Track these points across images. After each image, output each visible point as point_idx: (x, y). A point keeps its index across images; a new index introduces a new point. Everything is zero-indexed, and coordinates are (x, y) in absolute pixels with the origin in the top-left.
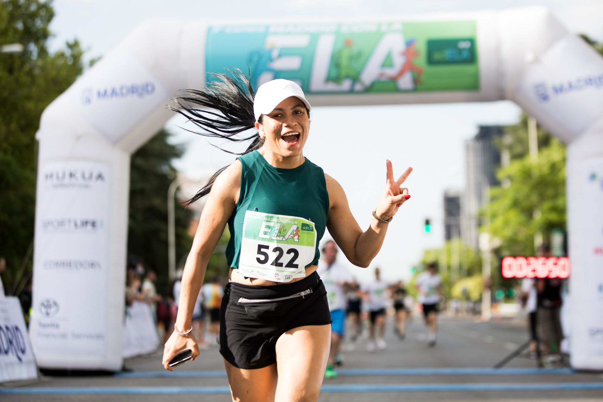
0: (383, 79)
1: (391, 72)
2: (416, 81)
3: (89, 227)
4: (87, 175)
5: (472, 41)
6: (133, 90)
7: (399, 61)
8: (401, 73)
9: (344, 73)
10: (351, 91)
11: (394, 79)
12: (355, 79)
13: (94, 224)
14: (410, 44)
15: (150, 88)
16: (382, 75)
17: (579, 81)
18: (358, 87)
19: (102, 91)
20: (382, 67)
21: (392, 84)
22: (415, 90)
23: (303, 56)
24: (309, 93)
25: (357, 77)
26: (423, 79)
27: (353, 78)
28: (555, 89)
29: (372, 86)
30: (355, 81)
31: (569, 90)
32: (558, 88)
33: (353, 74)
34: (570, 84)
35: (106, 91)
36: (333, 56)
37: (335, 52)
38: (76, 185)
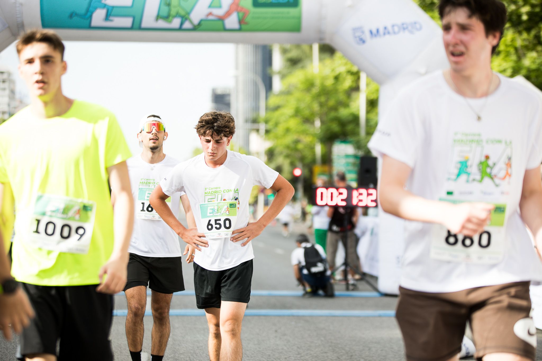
0: (211, 17)
1: (220, 12)
2: (241, 22)
7: (227, 2)
8: (228, 14)
9: (173, 12)
10: (180, 29)
11: (221, 19)
12: (184, 18)
16: (210, 14)
17: (393, 26)
18: (187, 25)
20: (210, 7)
21: (220, 22)
22: (240, 30)
24: (141, 29)
25: (187, 16)
26: (248, 19)
27: (182, 17)
28: (371, 32)
29: (199, 24)
30: (184, 19)
31: (384, 34)
32: (374, 31)
33: (182, 13)
34: (385, 28)
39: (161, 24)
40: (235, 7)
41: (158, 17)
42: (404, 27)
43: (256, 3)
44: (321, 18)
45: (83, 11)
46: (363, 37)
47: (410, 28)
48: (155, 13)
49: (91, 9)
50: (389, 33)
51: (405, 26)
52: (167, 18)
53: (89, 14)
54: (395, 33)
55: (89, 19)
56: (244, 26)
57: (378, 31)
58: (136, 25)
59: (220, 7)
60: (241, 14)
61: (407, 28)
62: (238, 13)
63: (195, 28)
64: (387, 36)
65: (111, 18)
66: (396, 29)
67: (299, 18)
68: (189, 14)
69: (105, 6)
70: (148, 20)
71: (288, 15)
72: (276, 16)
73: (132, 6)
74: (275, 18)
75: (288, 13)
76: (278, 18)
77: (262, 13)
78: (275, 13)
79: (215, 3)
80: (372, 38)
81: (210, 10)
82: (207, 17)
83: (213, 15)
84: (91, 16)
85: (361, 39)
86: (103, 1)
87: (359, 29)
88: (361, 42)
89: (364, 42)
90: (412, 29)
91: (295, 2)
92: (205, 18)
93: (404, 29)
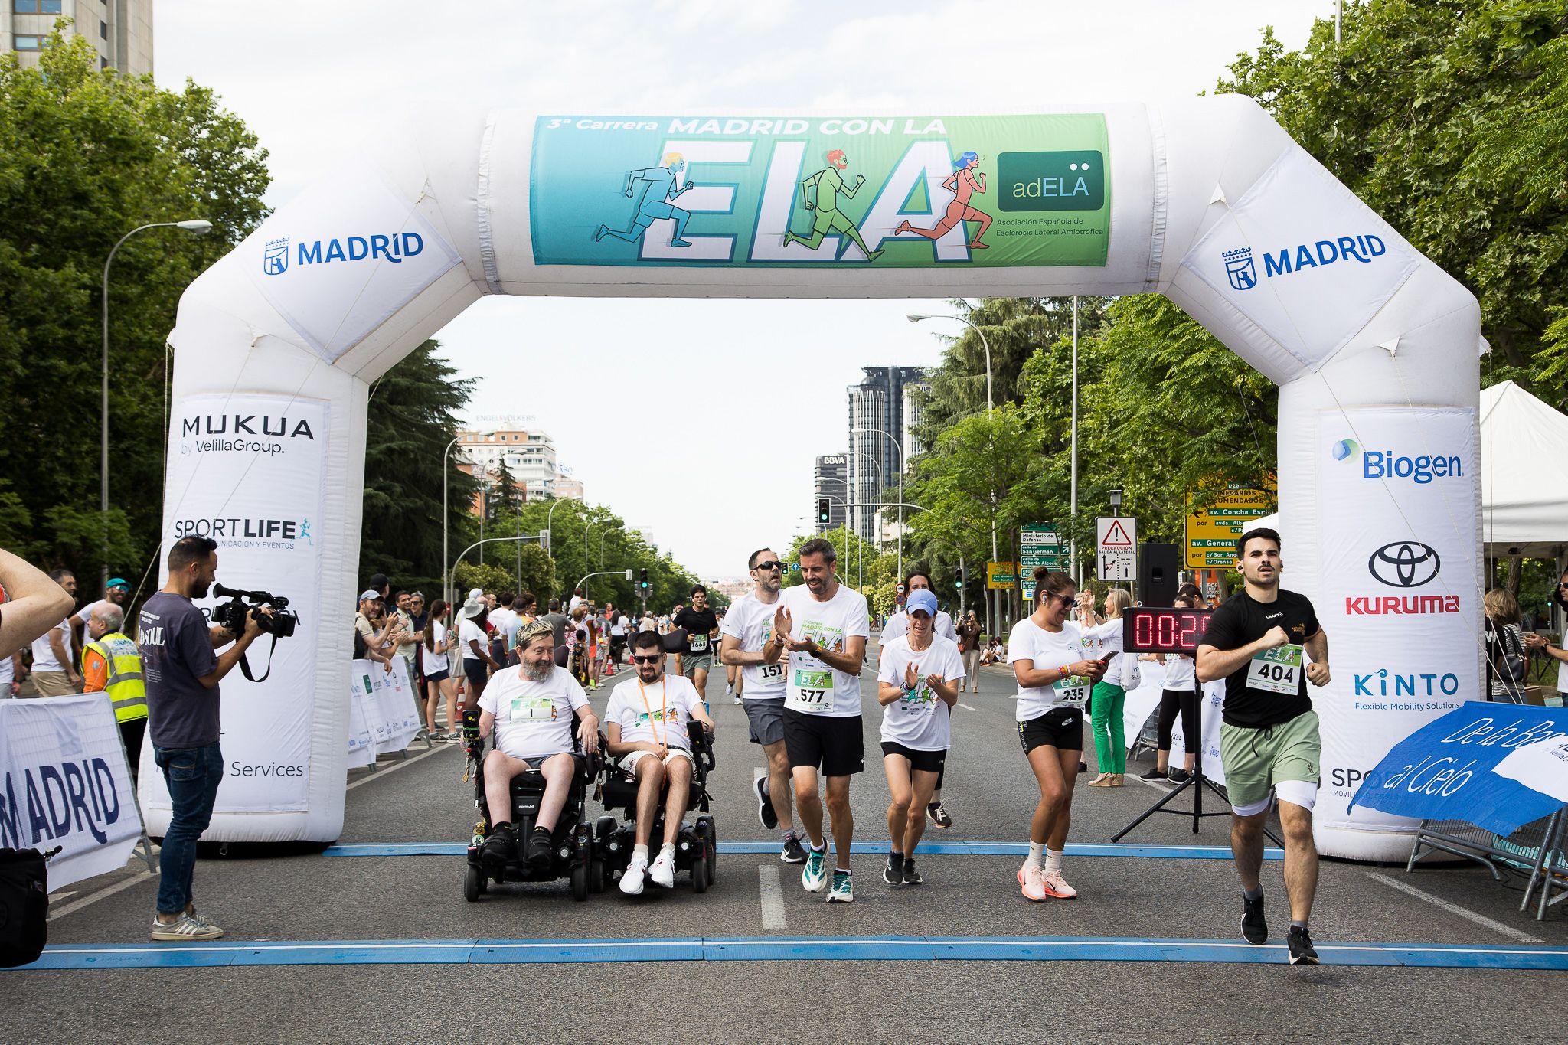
0: (904, 234)
2: (971, 244)
3: (277, 536)
4: (274, 426)
5: (1096, 159)
6: (377, 246)
7: (941, 199)
8: (944, 226)
9: (822, 225)
11: (929, 237)
12: (847, 236)
13: (287, 529)
14: (963, 163)
15: (413, 244)
16: (905, 226)
17: (1320, 245)
19: (309, 248)
20: (902, 211)
22: (968, 262)
23: (736, 185)
24: (751, 263)
25: (852, 232)
26: (986, 237)
27: (841, 235)
28: (1268, 258)
29: (879, 250)
30: (846, 239)
31: (1300, 264)
32: (1276, 258)
33: (843, 226)
34: (1301, 249)
35: (317, 246)
36: (800, 185)
37: (804, 176)
38: (250, 446)
40: (961, 211)
41: (789, 236)
42: (1345, 248)
43: (1007, 202)
44: (1154, 231)
46: (1249, 270)
47: (1358, 249)
49: (640, 220)
50: (1310, 261)
51: (1347, 245)
52: (807, 237)
53: (638, 230)
54: (1323, 261)
55: (638, 242)
57: (1284, 254)
58: (742, 255)
59: (928, 211)
61: (1351, 249)
62: (965, 223)
63: (871, 260)
64: (1306, 268)
65: (686, 239)
66: (1328, 253)
67: (1105, 232)
68: (857, 228)
69: (672, 213)
70: (767, 245)
71: (1078, 227)
72: (1052, 227)
73: (731, 212)
74: (1048, 233)
75: (1081, 222)
76: (1056, 233)
77: (1020, 223)
78: (1047, 222)
79: (918, 203)
80: (1270, 274)
81: (904, 218)
82: (897, 232)
83: (910, 229)
84: (643, 234)
85: (1246, 278)
86: (668, 201)
87: (1243, 254)
88: (1244, 284)
89: (1251, 284)
90: (1365, 253)
91: (1095, 197)
92: (894, 236)
93: (1344, 251)
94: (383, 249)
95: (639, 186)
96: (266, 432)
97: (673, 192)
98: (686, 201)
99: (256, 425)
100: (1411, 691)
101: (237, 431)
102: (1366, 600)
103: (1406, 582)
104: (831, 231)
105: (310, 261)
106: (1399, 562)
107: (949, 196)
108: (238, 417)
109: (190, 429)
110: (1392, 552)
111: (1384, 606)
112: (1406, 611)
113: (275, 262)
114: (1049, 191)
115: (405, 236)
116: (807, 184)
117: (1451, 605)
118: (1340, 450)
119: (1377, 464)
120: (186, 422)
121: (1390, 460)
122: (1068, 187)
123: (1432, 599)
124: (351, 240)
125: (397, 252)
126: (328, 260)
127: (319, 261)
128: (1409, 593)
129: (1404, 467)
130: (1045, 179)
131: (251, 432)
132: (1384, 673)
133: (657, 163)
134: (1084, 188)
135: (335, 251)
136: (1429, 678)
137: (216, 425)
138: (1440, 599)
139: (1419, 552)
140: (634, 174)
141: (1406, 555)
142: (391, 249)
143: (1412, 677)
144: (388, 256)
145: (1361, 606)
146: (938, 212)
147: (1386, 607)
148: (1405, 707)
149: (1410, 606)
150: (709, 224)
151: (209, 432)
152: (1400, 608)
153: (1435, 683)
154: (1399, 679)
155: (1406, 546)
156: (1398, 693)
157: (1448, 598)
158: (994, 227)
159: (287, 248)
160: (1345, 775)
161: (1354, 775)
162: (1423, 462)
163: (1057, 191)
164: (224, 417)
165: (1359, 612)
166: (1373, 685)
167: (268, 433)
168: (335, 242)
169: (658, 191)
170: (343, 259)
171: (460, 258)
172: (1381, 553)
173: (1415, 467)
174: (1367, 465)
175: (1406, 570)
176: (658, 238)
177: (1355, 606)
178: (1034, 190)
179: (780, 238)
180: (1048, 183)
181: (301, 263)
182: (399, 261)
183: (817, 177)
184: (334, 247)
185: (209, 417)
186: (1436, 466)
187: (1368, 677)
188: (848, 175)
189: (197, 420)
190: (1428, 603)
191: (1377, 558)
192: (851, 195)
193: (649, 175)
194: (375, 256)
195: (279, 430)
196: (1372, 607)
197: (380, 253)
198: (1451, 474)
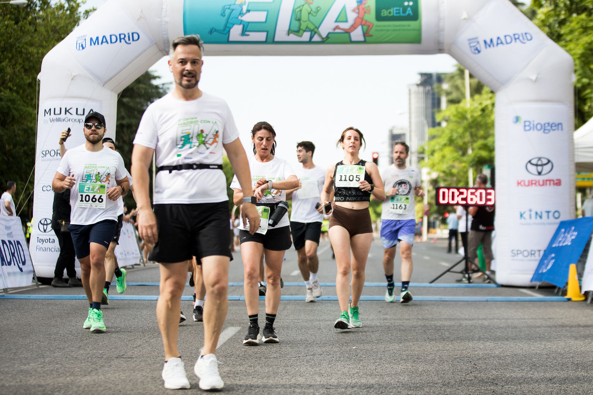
0: (337, 31)
2: (365, 35)
4: (80, 111)
6: (121, 38)
7: (352, 17)
8: (354, 27)
9: (303, 27)
11: (347, 32)
12: (314, 32)
14: (361, 2)
15: (136, 36)
16: (337, 27)
17: (506, 36)
18: (316, 38)
19: (94, 40)
20: (336, 21)
21: (347, 35)
22: (364, 42)
23: (268, 11)
24: (274, 42)
25: (316, 30)
26: (371, 33)
27: (311, 31)
28: (485, 42)
29: (327, 37)
30: (313, 33)
31: (498, 44)
32: (488, 41)
33: (312, 27)
34: (498, 38)
35: (97, 38)
36: (294, 11)
37: (296, 7)
38: (71, 120)
39: (293, 37)
40: (360, 21)
41: (290, 32)
42: (516, 38)
43: (379, 17)
44: (439, 30)
45: (221, 27)
46: (478, 46)
47: (521, 38)
48: (287, 28)
49: (228, 25)
50: (502, 43)
51: (517, 36)
52: (298, 32)
53: (227, 29)
54: (507, 43)
55: (227, 34)
56: (368, 39)
57: (491, 41)
58: (270, 40)
59: (346, 21)
60: (365, 27)
61: (518, 38)
62: (362, 26)
63: (324, 41)
64: (500, 46)
65: (247, 33)
66: (508, 39)
67: (419, 30)
68: (318, 28)
69: (241, 22)
70: (281, 35)
71: (409, 28)
72: (397, 28)
73: (266, 22)
74: (396, 30)
75: (409, 26)
76: (400, 30)
77: (385, 26)
78: (396, 26)
79: (342, 18)
80: (486, 47)
81: (337, 24)
82: (334, 29)
83: (339, 28)
84: (229, 31)
85: (477, 49)
86: (240, 18)
87: (474, 39)
88: (476, 52)
89: (479, 52)
90: (524, 39)
91: (415, 16)
92: (333, 31)
93: (515, 39)
94: (124, 39)
95: (227, 12)
96: (77, 113)
97: (241, 14)
98: (247, 18)
99: (73, 111)
100: (541, 217)
101: (66, 114)
102: (524, 182)
103: (540, 173)
104: (307, 29)
105: (95, 44)
106: (537, 165)
107: (355, 15)
108: (66, 109)
109: (47, 113)
110: (534, 162)
111: (531, 183)
112: (540, 185)
113: (81, 45)
114: (396, 13)
115: (133, 34)
116: (297, 10)
117: (558, 183)
118: (515, 120)
119: (529, 126)
120: (45, 110)
121: (533, 125)
122: (404, 11)
123: (550, 181)
124: (111, 36)
125: (129, 40)
126: (102, 43)
127: (98, 44)
128: (541, 178)
129: (539, 127)
130: (395, 9)
131: (71, 114)
132: (530, 211)
133: (235, 2)
134: (411, 12)
135: (104, 40)
136: (548, 212)
137: (58, 112)
138: (553, 180)
139: (545, 161)
140: (225, 7)
141: (539, 163)
142: (127, 38)
143: (541, 213)
144: (126, 42)
145: (522, 183)
146: (351, 22)
147: (532, 184)
148: (539, 224)
149: (541, 183)
150: (256, 27)
151: (55, 114)
152: (537, 184)
153: (551, 214)
154: (536, 213)
155: (540, 159)
156: (536, 218)
157: (557, 180)
158: (374, 28)
159: (85, 39)
160: (515, 252)
161: (519, 252)
162: (546, 125)
163: (399, 13)
164: (61, 109)
165: (522, 185)
166: (526, 215)
167: (79, 115)
168: (104, 37)
169: (235, 14)
170: (108, 43)
171: (155, 42)
172: (530, 162)
173: (543, 127)
174: (525, 126)
175: (540, 168)
176: (235, 33)
177: (520, 183)
178: (390, 13)
179: (286, 32)
180: (396, 10)
181: (91, 45)
182: (130, 43)
183: (301, 7)
184: (104, 39)
185: (55, 109)
186: (551, 127)
187: (524, 213)
188: (314, 7)
189: (50, 109)
190: (548, 182)
191: (529, 165)
192: (315, 14)
193: (232, 7)
194: (120, 41)
195: (82, 113)
196: (527, 183)
197: (122, 40)
198: (558, 129)
